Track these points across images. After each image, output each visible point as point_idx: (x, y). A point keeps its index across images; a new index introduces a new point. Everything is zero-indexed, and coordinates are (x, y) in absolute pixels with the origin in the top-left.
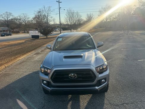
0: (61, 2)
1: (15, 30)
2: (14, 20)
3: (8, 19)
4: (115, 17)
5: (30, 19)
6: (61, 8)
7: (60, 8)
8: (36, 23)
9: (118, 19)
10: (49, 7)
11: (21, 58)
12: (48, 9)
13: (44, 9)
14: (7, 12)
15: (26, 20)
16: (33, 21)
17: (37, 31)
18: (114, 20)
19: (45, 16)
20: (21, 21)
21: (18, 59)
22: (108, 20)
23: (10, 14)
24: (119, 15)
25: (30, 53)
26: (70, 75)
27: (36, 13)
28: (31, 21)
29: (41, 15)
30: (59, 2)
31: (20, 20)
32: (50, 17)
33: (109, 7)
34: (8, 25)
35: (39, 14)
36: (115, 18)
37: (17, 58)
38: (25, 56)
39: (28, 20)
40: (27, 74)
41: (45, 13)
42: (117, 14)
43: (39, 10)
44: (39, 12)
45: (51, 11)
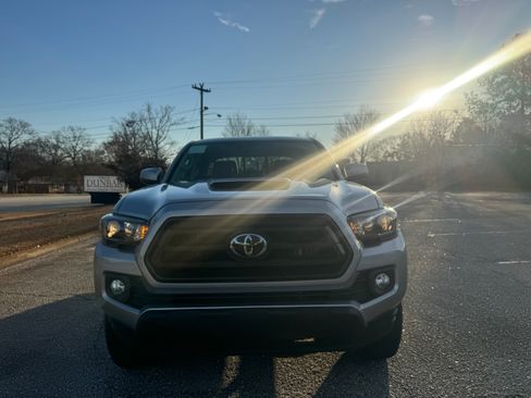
0: (207, 91)
1: (30, 182)
2: (33, 148)
3: (13, 145)
4: (390, 151)
5: (93, 148)
6: (206, 108)
7: (203, 109)
8: (113, 160)
9: (402, 158)
10: (167, 110)
11: (34, 254)
12: (160, 115)
13: (146, 114)
14: (10, 121)
15: (78, 149)
16: (103, 153)
17: (115, 178)
18: (389, 159)
19: (151, 139)
20: (59, 152)
21: (20, 255)
22: (369, 159)
23: (24, 125)
24: (404, 145)
25: (77, 240)
26: (235, 240)
27: (118, 129)
28: (99, 153)
29: (134, 134)
30: (202, 90)
31: (56, 147)
32: (165, 141)
33: (370, 115)
34: (9, 163)
35: (129, 130)
36: (391, 155)
37: (17, 250)
38: (52, 248)
39: (86, 148)
40: (46, 302)
41: (149, 126)
42: (399, 142)
43: (129, 118)
44: (130, 123)
45: (173, 121)
